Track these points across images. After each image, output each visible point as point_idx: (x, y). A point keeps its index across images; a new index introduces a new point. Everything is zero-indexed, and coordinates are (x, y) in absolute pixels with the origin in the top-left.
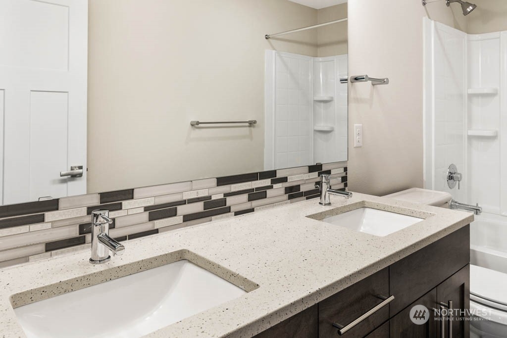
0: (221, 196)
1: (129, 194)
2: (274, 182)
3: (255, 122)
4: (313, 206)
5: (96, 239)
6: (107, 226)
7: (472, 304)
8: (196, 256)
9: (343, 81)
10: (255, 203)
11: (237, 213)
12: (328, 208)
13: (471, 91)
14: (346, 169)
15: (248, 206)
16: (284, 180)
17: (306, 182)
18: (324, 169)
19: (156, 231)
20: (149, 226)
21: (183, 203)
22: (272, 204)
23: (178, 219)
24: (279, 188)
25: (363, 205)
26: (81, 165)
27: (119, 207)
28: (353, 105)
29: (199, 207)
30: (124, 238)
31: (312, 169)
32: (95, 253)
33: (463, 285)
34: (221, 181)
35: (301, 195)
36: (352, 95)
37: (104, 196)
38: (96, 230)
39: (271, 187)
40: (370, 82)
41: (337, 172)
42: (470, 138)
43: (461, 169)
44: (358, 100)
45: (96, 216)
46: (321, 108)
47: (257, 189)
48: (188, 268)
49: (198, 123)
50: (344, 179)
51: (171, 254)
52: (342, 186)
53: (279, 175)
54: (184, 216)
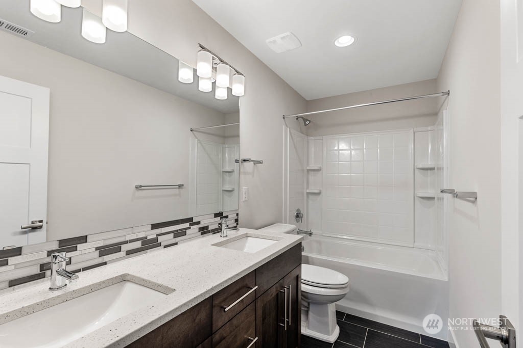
0: (155, 236)
1: (83, 239)
2: (191, 225)
3: (183, 185)
4: (216, 238)
5: (54, 273)
6: (64, 263)
7: (302, 285)
8: (134, 276)
9: (237, 161)
10: (178, 239)
11: (165, 247)
12: (225, 239)
13: (308, 168)
14: (237, 215)
15: (174, 241)
16: (199, 223)
17: (212, 224)
18: (224, 215)
19: (105, 263)
20: (100, 260)
21: (126, 242)
22: (190, 239)
23: (123, 253)
24: (195, 228)
25: (246, 236)
26: (41, 220)
27: (75, 249)
28: (242, 176)
29: (138, 245)
30: (79, 271)
31: (216, 215)
32: (54, 284)
33: (298, 276)
34: (155, 226)
35: (209, 232)
36: (242, 170)
37: (62, 243)
38: (55, 267)
39: (190, 228)
40: (252, 163)
41: (232, 216)
42: (308, 194)
43: (304, 212)
44: (245, 173)
45: (55, 257)
46: (227, 177)
47: (180, 230)
48: (129, 286)
49: (141, 186)
50: (237, 220)
51: (116, 278)
52: (235, 225)
53: (194, 221)
54: (127, 252)
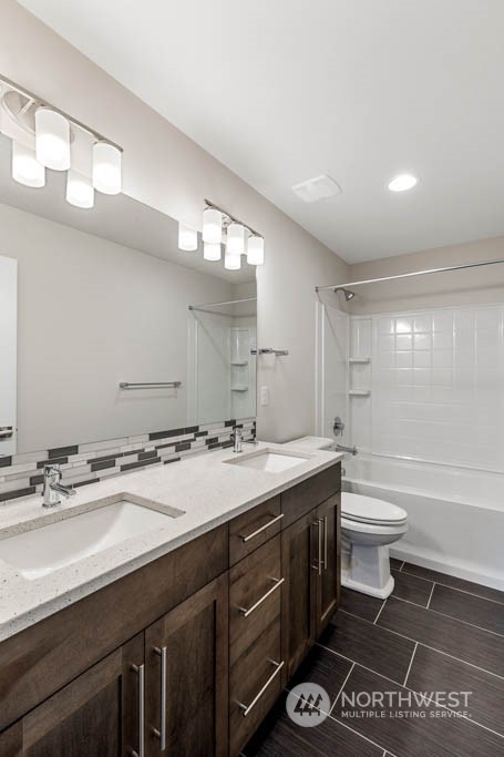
0: (153, 449)
1: (74, 450)
2: (196, 435)
3: (179, 383)
4: (229, 453)
5: (48, 487)
6: (58, 476)
7: (342, 520)
8: (134, 496)
9: (253, 352)
10: (181, 453)
11: (166, 462)
12: (240, 454)
13: (352, 360)
14: (255, 423)
15: (175, 456)
16: (205, 433)
17: (222, 435)
18: (237, 423)
19: (98, 480)
20: (91, 476)
21: (121, 455)
22: (196, 454)
23: (117, 469)
24: (201, 440)
25: (267, 452)
26: (10, 426)
27: (66, 461)
28: (260, 373)
29: (134, 459)
30: (76, 485)
31: (228, 424)
32: (47, 501)
33: (336, 506)
34: (153, 437)
35: (219, 445)
36: (260, 364)
37: (52, 452)
38: (48, 481)
39: (194, 440)
40: (274, 354)
41: (248, 425)
42: (351, 396)
43: (345, 421)
44: (264, 368)
45: (48, 469)
46: (237, 371)
47: (183, 442)
48: (128, 508)
49: (127, 385)
50: (253, 431)
51: (113, 496)
52: (252, 436)
53: (201, 430)
54: (122, 467)
